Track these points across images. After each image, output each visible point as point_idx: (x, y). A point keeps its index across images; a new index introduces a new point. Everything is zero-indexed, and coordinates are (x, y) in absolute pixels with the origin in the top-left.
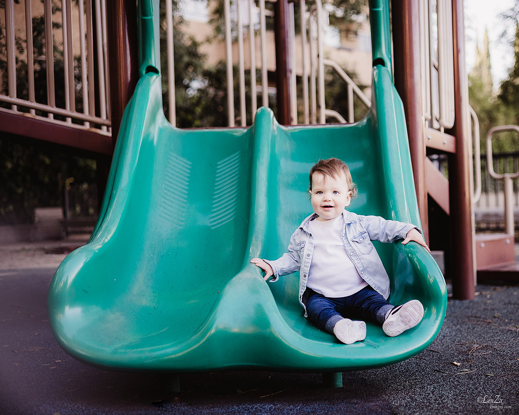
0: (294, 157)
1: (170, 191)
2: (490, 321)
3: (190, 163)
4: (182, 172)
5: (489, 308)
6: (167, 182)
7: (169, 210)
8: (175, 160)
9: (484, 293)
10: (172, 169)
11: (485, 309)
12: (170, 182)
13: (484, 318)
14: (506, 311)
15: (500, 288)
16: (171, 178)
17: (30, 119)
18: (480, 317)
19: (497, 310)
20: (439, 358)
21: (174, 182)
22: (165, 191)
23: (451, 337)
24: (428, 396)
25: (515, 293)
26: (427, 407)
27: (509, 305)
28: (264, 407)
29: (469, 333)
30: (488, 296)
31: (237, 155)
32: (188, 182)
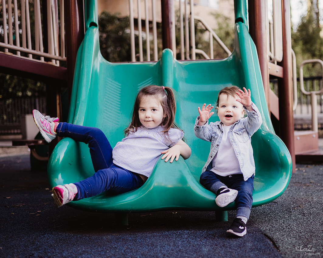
0: (187, 81)
1: (109, 103)
2: (309, 185)
3: (120, 85)
4: (115, 91)
5: (306, 177)
6: (106, 97)
7: (109, 115)
8: (110, 83)
9: (300, 169)
10: (109, 89)
11: (303, 178)
12: (108, 97)
13: (304, 184)
14: (317, 179)
15: (310, 166)
16: (109, 94)
17: (10, 56)
18: (301, 183)
19: (311, 179)
20: (282, 205)
21: (111, 97)
22: (106, 102)
23: (286, 194)
24: (281, 225)
25: (321, 169)
26: (282, 230)
27: (319, 176)
28: (184, 232)
29: (297, 192)
30: (304, 171)
31: (150, 80)
32: (120, 96)
